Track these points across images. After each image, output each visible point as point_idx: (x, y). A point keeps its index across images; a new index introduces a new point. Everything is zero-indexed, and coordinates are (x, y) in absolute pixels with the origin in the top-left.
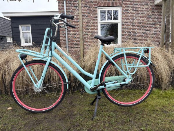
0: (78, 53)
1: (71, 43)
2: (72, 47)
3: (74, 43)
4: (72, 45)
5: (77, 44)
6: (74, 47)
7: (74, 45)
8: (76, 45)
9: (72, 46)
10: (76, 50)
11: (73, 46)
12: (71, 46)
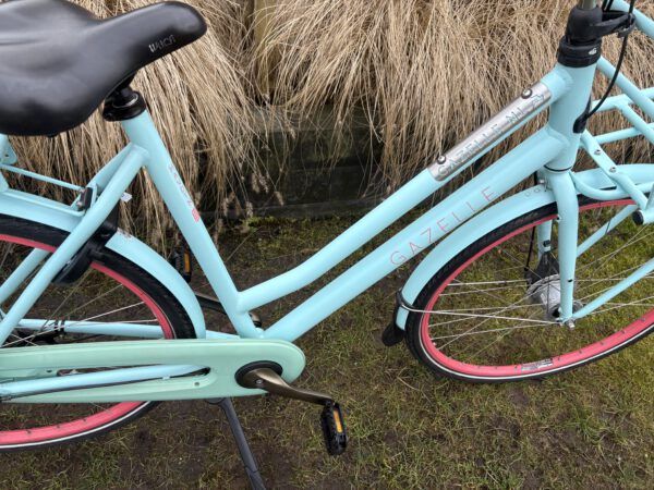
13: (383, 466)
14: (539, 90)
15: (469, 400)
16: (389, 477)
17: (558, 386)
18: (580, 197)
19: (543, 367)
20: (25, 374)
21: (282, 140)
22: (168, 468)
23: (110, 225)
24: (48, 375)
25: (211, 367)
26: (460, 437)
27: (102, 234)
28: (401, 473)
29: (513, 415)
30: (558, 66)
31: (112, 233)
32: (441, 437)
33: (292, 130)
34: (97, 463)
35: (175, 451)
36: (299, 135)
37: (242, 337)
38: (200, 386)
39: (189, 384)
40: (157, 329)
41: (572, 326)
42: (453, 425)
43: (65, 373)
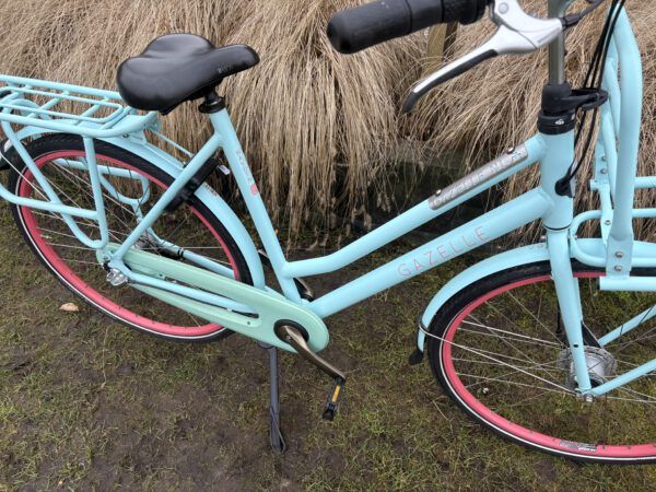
13: (380, 462)
14: (520, 151)
15: (492, 448)
16: (381, 471)
17: (597, 478)
18: (573, 261)
19: (583, 450)
20: (147, 271)
21: (411, 170)
22: (226, 387)
23: (196, 181)
24: (159, 277)
25: (260, 314)
26: (464, 474)
27: (191, 186)
28: (391, 472)
29: (531, 481)
30: (538, 133)
31: (197, 187)
32: (446, 466)
33: (421, 163)
34: (186, 363)
35: (237, 379)
36: (429, 169)
37: (287, 298)
38: (251, 325)
39: (243, 321)
40: (231, 272)
41: (589, 400)
42: (462, 459)
43: (169, 280)
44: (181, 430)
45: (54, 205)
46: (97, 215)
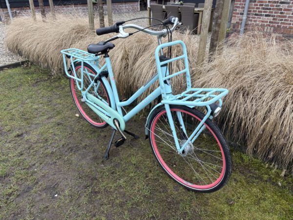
0: (266, 28)
1: (257, 5)
2: (256, 15)
3: (262, 5)
4: (257, 8)
5: (270, 9)
6: (261, 15)
7: (263, 8)
8: (267, 9)
9: (256, 11)
10: (263, 22)
11: (259, 12)
12: (254, 11)
19: (189, 184)
24: (93, 102)
25: (111, 117)
27: (100, 76)
37: (119, 114)
38: (109, 120)
43: (95, 103)
44: (85, 147)
45: (75, 78)
46: (81, 80)
